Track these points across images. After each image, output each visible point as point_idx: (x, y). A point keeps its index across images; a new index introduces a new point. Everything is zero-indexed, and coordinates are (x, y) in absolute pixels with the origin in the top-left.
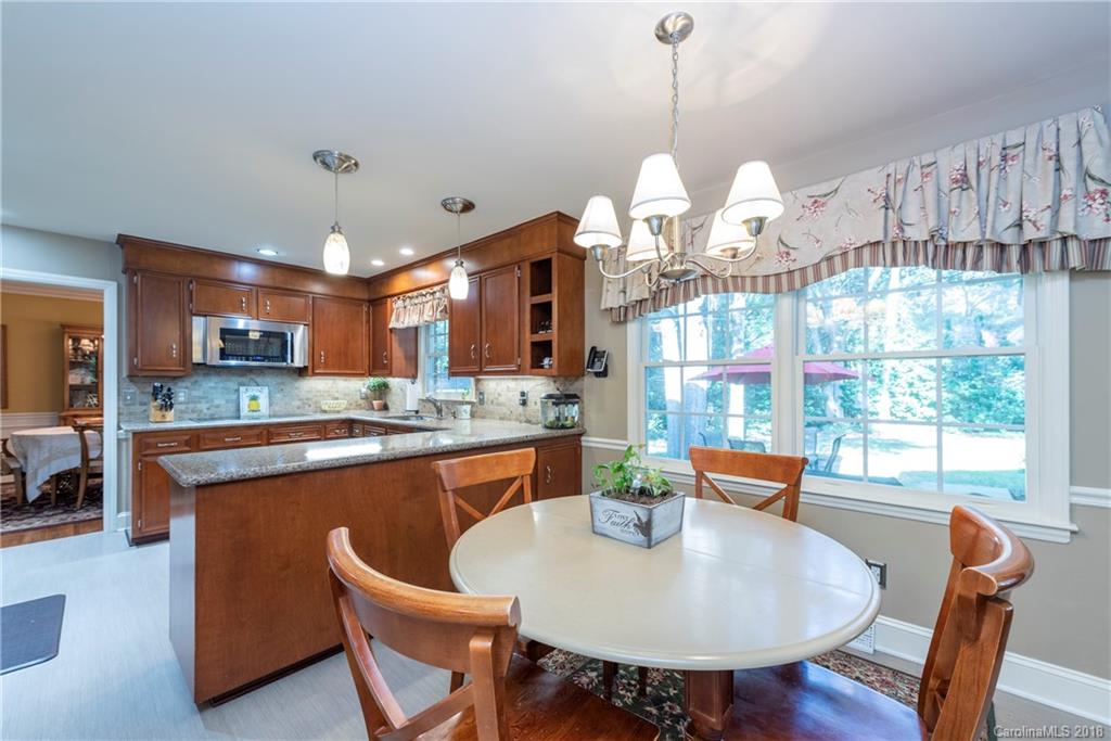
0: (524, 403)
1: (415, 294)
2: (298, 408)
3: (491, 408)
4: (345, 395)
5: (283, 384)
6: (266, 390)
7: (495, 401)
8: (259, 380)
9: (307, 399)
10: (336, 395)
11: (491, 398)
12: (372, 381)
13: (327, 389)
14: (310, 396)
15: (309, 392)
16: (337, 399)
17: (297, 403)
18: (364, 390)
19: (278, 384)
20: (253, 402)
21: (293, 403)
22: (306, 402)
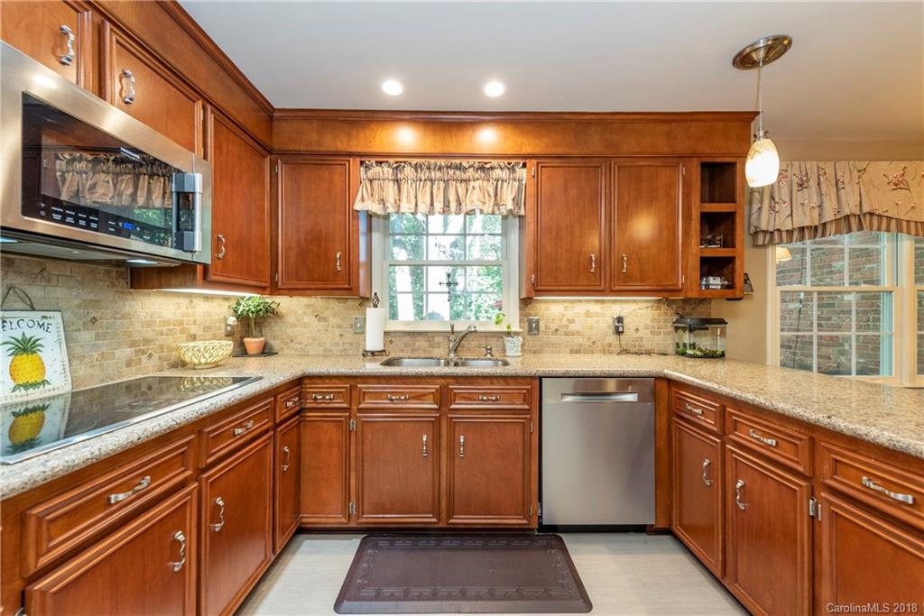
0: (618, 332)
1: (442, 162)
2: (129, 364)
3: (554, 338)
4: (207, 329)
5: (96, 304)
6: (56, 319)
7: (562, 330)
8: (36, 292)
9: (146, 341)
10: (193, 330)
11: (554, 326)
12: (251, 300)
13: (178, 317)
14: (150, 335)
15: (149, 324)
16: (194, 338)
17: (125, 352)
18: (232, 320)
19: (86, 304)
20: (25, 360)
21: (118, 353)
22: (141, 347)
